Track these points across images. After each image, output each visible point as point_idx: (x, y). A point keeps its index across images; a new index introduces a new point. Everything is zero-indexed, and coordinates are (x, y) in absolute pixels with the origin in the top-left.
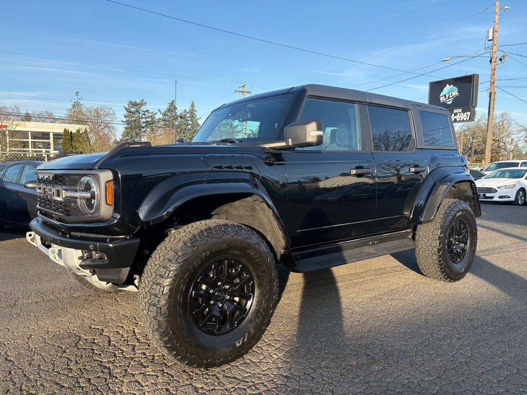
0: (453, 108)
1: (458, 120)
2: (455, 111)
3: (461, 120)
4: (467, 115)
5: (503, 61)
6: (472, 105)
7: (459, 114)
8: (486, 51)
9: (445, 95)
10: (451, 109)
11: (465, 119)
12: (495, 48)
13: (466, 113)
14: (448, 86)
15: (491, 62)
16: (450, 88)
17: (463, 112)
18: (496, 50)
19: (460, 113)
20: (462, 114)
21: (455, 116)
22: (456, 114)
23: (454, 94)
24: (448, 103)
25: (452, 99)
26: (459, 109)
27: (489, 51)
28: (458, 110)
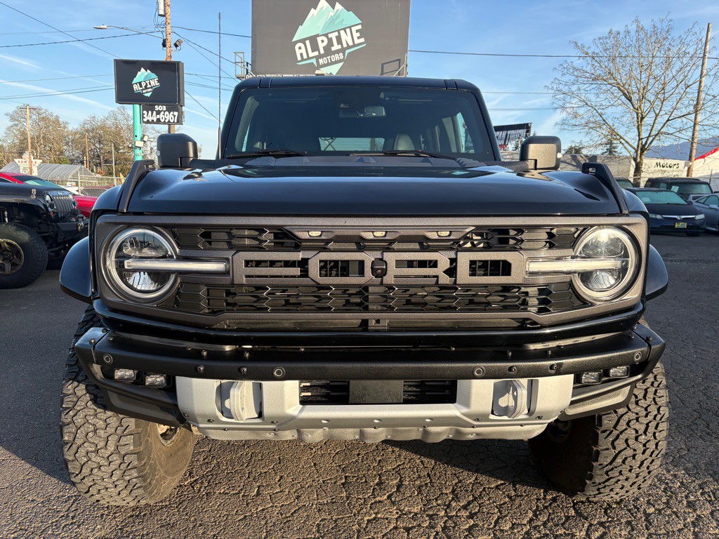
0: (153, 103)
1: (162, 121)
2: (157, 108)
3: (167, 121)
4: (174, 116)
5: (178, 48)
6: (179, 102)
7: (162, 113)
8: (157, 30)
9: (140, 83)
10: (151, 103)
11: (172, 121)
12: (169, 27)
13: (172, 113)
14: (143, 70)
15: (164, 45)
16: (146, 74)
17: (169, 110)
18: (170, 31)
19: (164, 112)
20: (167, 113)
21: (157, 114)
22: (158, 112)
23: (153, 83)
24: (146, 95)
25: (151, 90)
26: (162, 105)
27: (161, 30)
28: (160, 106)
